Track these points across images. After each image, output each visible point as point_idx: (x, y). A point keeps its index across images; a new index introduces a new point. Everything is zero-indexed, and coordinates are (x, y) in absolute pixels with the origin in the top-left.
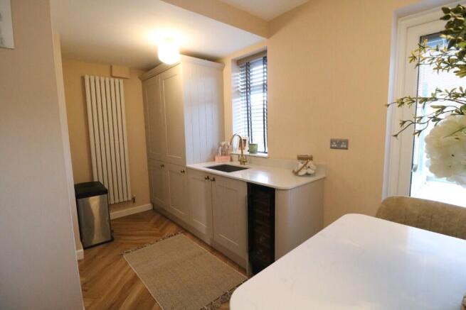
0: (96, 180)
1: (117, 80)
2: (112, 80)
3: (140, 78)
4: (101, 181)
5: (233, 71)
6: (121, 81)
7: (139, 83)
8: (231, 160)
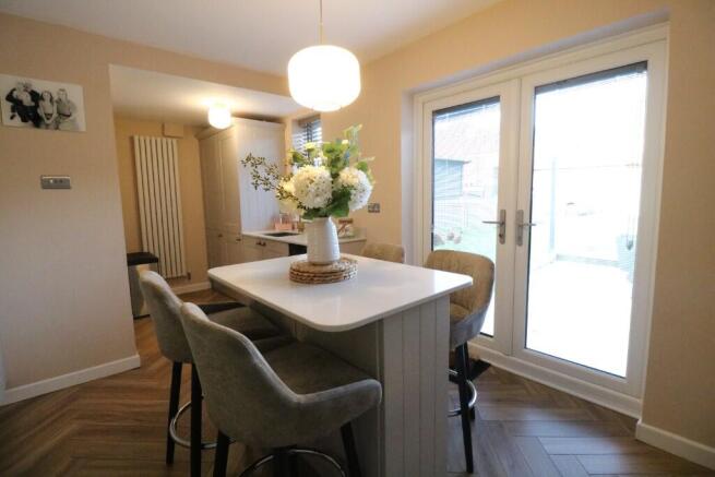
0: (145, 250)
1: (170, 140)
2: (164, 140)
3: (196, 136)
4: (152, 252)
5: (293, 133)
6: (175, 141)
7: (196, 141)
8: (293, 228)
